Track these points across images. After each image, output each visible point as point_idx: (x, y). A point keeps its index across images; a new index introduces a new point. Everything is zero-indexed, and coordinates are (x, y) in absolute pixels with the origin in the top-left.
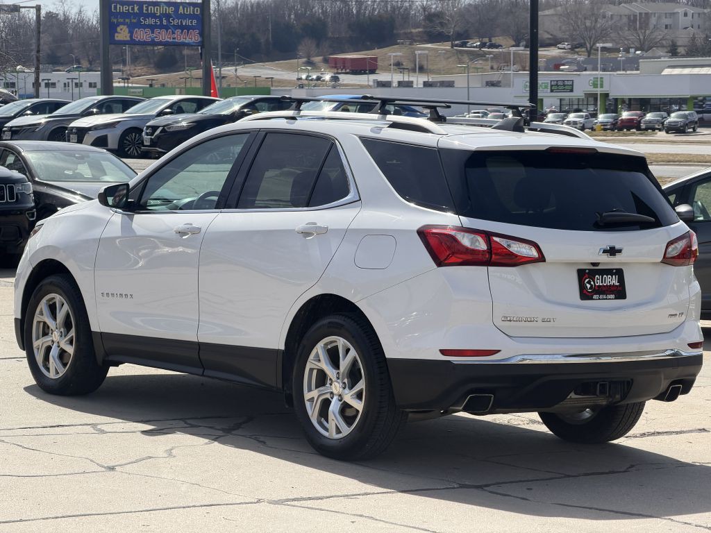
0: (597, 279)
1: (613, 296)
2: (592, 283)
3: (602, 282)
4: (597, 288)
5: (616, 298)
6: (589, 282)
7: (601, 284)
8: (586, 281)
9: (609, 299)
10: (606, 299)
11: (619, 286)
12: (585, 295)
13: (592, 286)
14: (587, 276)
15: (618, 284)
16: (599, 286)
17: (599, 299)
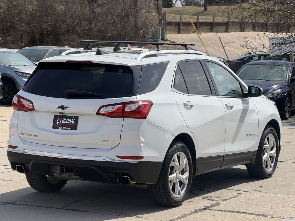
0: (64, 120)
1: (70, 128)
2: (60, 122)
3: (66, 122)
4: (62, 124)
5: (71, 129)
6: (59, 121)
7: (65, 122)
8: (58, 120)
9: (67, 129)
10: (66, 129)
11: (74, 124)
12: (55, 126)
13: (60, 123)
14: (59, 118)
15: (73, 123)
16: (64, 123)
17: (62, 129)
